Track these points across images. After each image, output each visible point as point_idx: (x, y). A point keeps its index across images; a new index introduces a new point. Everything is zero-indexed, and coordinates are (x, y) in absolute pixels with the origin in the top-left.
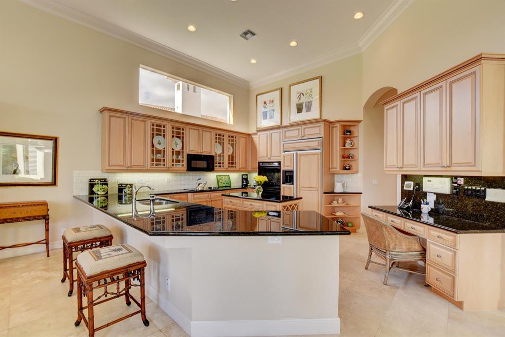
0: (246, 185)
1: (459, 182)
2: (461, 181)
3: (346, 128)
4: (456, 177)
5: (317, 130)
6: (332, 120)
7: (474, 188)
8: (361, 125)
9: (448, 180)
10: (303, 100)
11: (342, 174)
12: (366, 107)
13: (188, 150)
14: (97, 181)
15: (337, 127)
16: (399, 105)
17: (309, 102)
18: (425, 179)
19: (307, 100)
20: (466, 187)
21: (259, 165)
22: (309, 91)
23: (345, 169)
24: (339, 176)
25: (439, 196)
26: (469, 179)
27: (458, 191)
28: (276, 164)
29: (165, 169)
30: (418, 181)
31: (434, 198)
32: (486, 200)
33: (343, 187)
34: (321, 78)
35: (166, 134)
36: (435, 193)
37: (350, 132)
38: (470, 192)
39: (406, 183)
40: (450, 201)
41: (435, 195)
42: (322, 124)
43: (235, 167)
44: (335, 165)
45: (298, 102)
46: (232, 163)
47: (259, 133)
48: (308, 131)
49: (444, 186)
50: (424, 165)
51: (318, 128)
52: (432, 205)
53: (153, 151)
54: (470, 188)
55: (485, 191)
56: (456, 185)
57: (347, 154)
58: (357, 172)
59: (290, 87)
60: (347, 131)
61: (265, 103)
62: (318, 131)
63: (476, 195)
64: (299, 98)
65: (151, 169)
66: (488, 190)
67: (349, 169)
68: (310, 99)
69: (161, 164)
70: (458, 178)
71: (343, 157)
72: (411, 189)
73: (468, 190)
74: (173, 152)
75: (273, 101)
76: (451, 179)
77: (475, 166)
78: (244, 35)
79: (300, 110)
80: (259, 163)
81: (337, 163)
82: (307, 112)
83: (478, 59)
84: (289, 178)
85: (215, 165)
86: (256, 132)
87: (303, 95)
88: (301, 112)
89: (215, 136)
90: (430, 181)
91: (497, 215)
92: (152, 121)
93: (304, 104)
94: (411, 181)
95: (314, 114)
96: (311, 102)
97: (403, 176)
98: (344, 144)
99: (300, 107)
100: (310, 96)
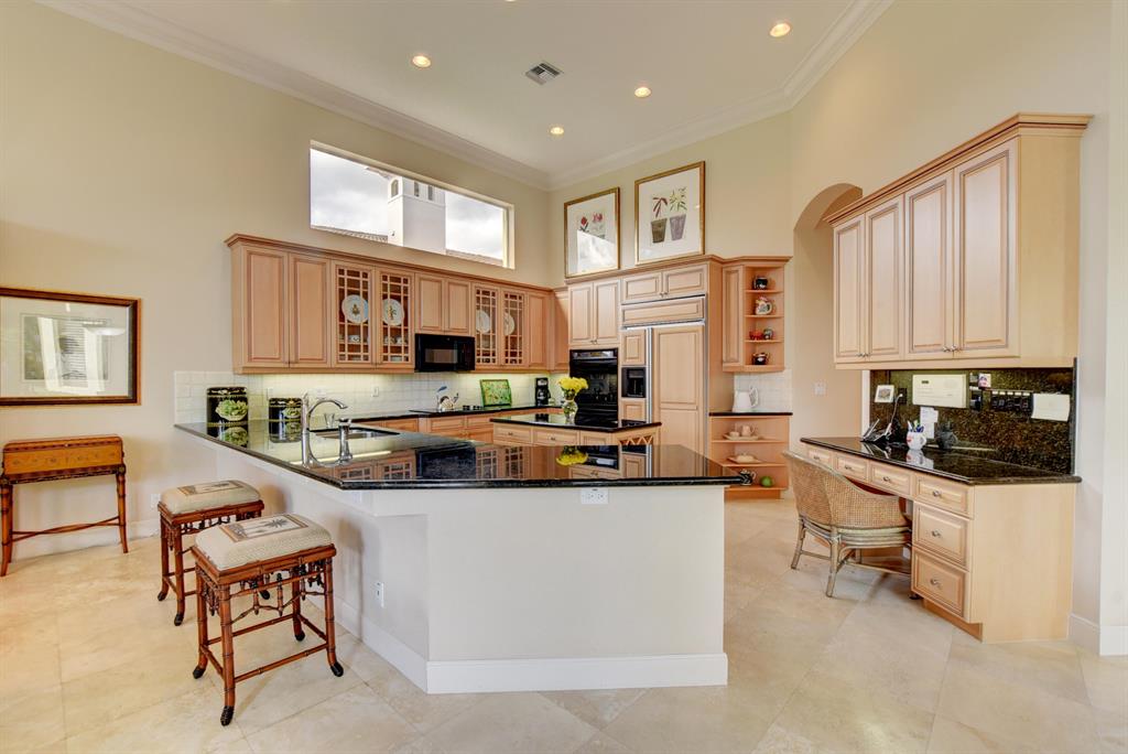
0: (545, 401)
1: (982, 383)
2: (987, 380)
3: (758, 273)
4: (977, 371)
5: (694, 280)
6: (725, 255)
7: (1010, 393)
8: (789, 267)
9: (960, 379)
10: (667, 213)
11: (750, 373)
12: (799, 229)
13: (417, 327)
14: (225, 392)
15: (737, 271)
16: (862, 224)
17: (678, 219)
18: (917, 379)
19: (675, 213)
20: (995, 393)
21: (571, 357)
22: (678, 195)
23: (755, 362)
24: (743, 377)
25: (946, 413)
26: (1002, 376)
27: (980, 403)
28: (609, 354)
29: (370, 366)
30: (902, 382)
31: (934, 417)
32: (1033, 417)
33: (753, 401)
34: (703, 166)
35: (369, 291)
36: (935, 408)
37: (765, 282)
38: (1002, 403)
39: (880, 388)
40: (964, 422)
41: (937, 412)
42: (705, 266)
43: (520, 361)
44: (733, 355)
45: (655, 219)
46: (514, 354)
47: (570, 288)
48: (675, 282)
49: (954, 392)
50: (912, 348)
51: (698, 274)
52: (929, 433)
53: (342, 327)
54: (1003, 393)
55: (1030, 399)
56: (976, 389)
57: (759, 329)
58: (781, 369)
59: (637, 183)
60: (759, 281)
61: (584, 221)
62: (697, 281)
63: (1014, 409)
64: (657, 209)
65: (338, 366)
66: (1036, 396)
67: (763, 363)
68: (681, 212)
69: (359, 356)
70: (981, 375)
71: (752, 337)
72: (890, 400)
73: (998, 397)
74: (385, 329)
75: (600, 218)
76: (968, 377)
77: (1006, 346)
78: (534, 75)
79: (658, 236)
80: (572, 352)
81: (738, 348)
82: (674, 239)
83: (1012, 126)
84: (636, 384)
85: (477, 357)
86: (565, 285)
87: (666, 203)
88: (662, 240)
89: (475, 295)
90: (927, 382)
91: (1054, 448)
92: (340, 263)
93: (668, 224)
94: (890, 384)
95: (689, 244)
96: (683, 218)
97: (874, 373)
98: (754, 308)
99: (660, 229)
100: (682, 205)
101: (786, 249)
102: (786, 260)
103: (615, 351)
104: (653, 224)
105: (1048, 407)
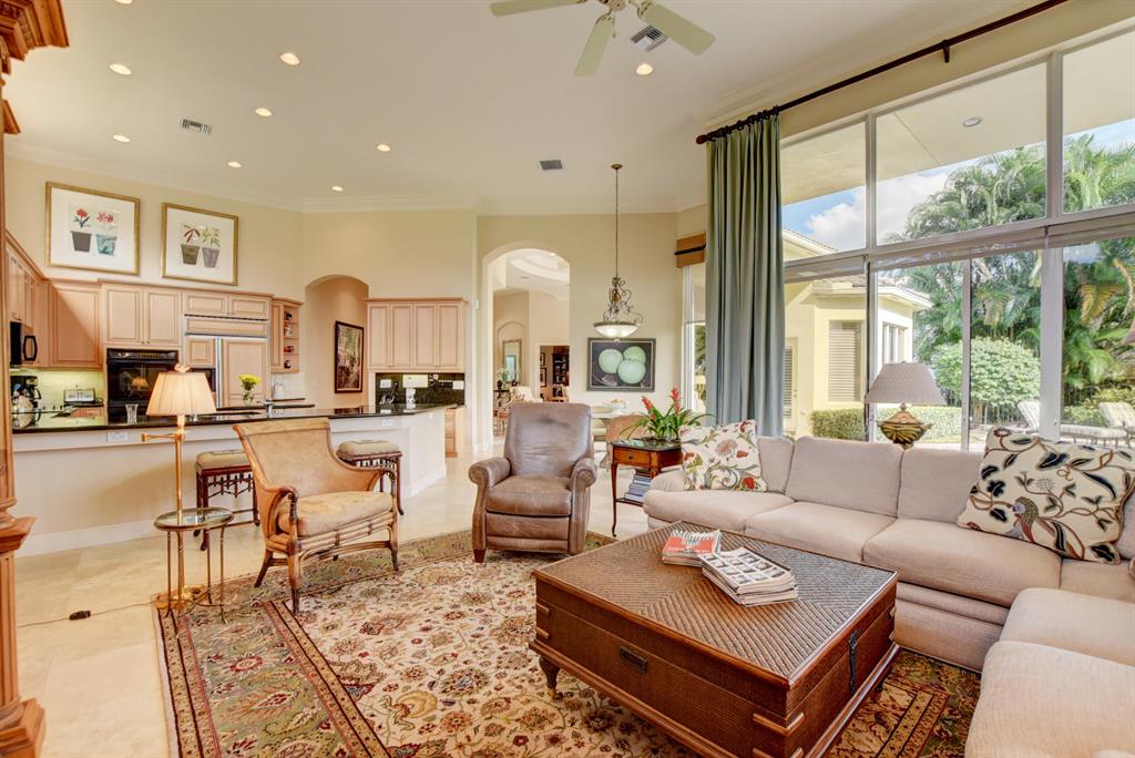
1: (434, 378)
2: (436, 377)
3: (288, 310)
4: (432, 374)
5: (258, 308)
7: (445, 381)
8: (301, 309)
9: (426, 376)
10: (199, 242)
11: (283, 374)
15: (280, 306)
17: (211, 251)
18: (405, 377)
19: (207, 245)
20: (439, 381)
21: (110, 356)
22: (212, 232)
23: (286, 366)
25: (418, 390)
26: (442, 375)
27: (434, 386)
30: (396, 378)
31: (414, 392)
32: (452, 388)
34: (236, 220)
36: (414, 388)
37: (291, 316)
39: (382, 381)
40: (427, 391)
41: (415, 390)
44: (276, 362)
45: (185, 243)
49: (423, 382)
50: (417, 365)
52: (413, 397)
54: (442, 381)
55: (452, 383)
56: (432, 380)
57: (288, 346)
58: (297, 371)
59: (165, 206)
60: (288, 315)
61: (82, 213)
62: (262, 309)
63: (446, 386)
64: (188, 236)
66: (454, 382)
67: (290, 367)
68: (214, 247)
70: (434, 375)
71: (284, 350)
72: (390, 386)
73: (440, 383)
75: (110, 218)
76: (429, 376)
77: (457, 366)
79: (189, 259)
80: (110, 350)
81: (279, 357)
82: (206, 266)
87: (199, 234)
88: (194, 263)
90: (410, 378)
91: (459, 398)
93: (200, 252)
94: (388, 379)
95: (223, 272)
96: (217, 252)
97: (378, 375)
98: (285, 331)
99: (192, 253)
100: (215, 241)
101: (300, 296)
102: (300, 304)
103: (176, 352)
104: (183, 247)
105: (457, 385)
